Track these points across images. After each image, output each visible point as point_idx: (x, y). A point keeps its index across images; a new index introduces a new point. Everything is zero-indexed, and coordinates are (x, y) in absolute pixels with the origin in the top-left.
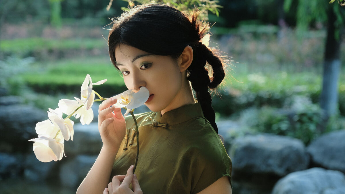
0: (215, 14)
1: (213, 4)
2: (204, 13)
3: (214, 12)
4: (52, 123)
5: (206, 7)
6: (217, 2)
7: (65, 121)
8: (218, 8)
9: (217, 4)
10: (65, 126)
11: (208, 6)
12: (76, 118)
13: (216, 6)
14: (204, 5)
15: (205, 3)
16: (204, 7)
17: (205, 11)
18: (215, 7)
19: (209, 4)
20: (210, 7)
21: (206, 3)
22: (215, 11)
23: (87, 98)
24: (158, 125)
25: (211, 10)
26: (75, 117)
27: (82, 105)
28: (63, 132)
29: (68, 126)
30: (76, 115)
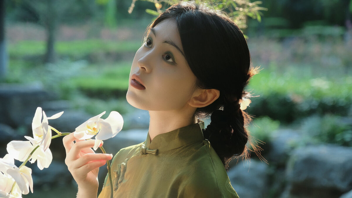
0: (256, 20)
1: (253, 7)
2: (240, 20)
3: (254, 17)
4: (3, 174)
5: (245, 12)
6: (259, 2)
7: (20, 169)
8: (260, 11)
9: (259, 5)
10: (21, 176)
11: (246, 10)
12: (32, 163)
13: (257, 8)
14: (241, 9)
15: (243, 6)
16: (242, 11)
17: (243, 17)
18: (257, 10)
19: (248, 6)
20: (250, 12)
21: (245, 6)
22: (256, 15)
23: (42, 137)
24: (147, 152)
25: (250, 15)
26: (30, 162)
27: (37, 145)
28: (19, 185)
29: (24, 175)
30: (31, 160)
